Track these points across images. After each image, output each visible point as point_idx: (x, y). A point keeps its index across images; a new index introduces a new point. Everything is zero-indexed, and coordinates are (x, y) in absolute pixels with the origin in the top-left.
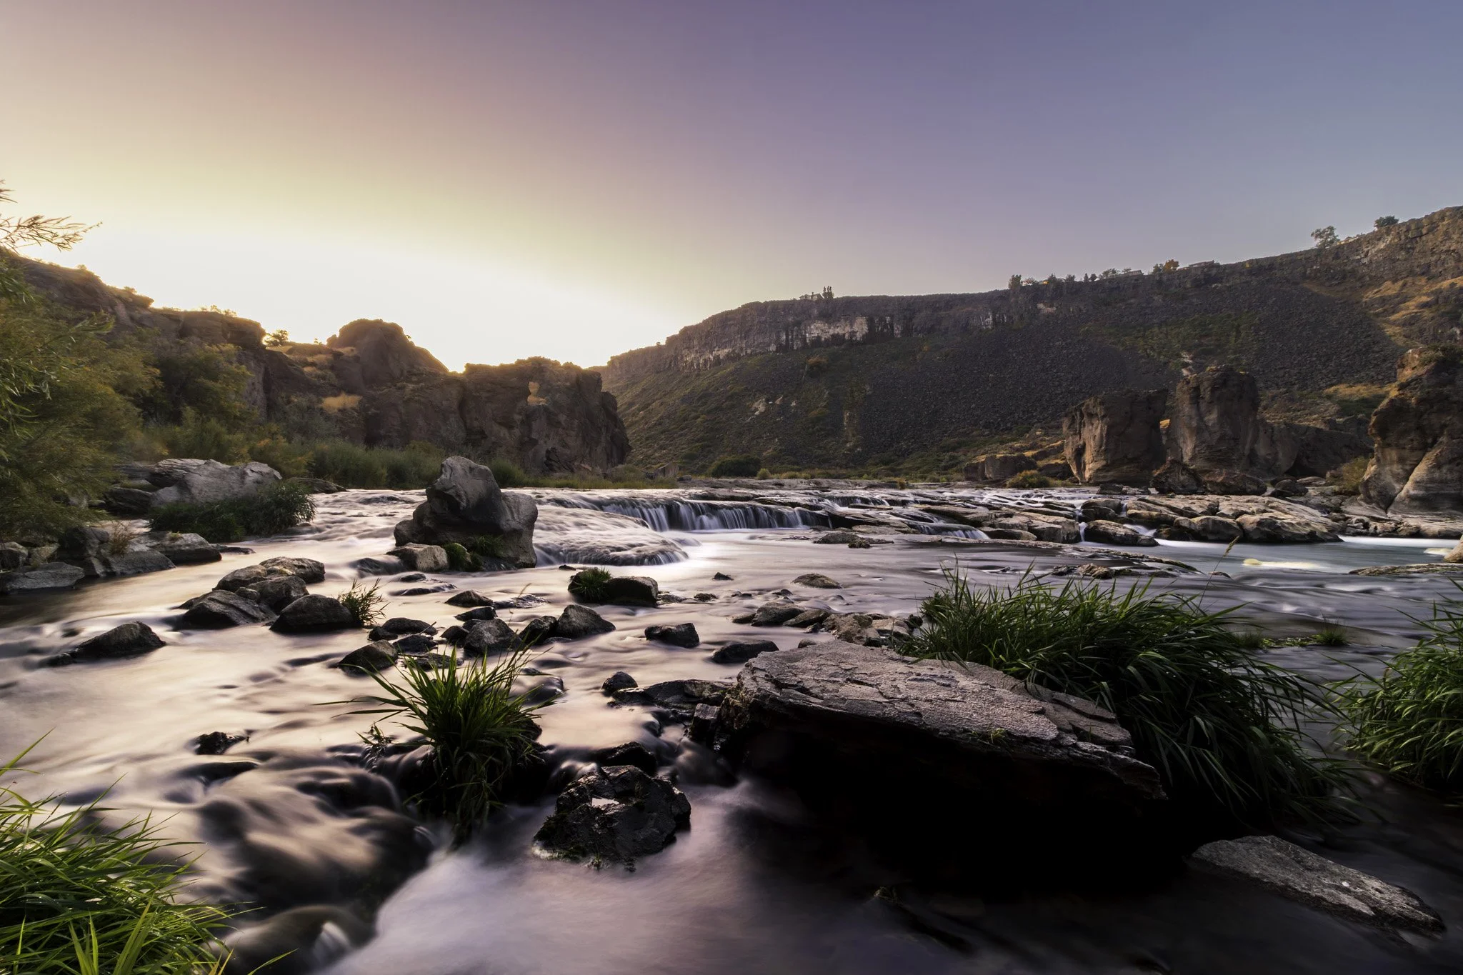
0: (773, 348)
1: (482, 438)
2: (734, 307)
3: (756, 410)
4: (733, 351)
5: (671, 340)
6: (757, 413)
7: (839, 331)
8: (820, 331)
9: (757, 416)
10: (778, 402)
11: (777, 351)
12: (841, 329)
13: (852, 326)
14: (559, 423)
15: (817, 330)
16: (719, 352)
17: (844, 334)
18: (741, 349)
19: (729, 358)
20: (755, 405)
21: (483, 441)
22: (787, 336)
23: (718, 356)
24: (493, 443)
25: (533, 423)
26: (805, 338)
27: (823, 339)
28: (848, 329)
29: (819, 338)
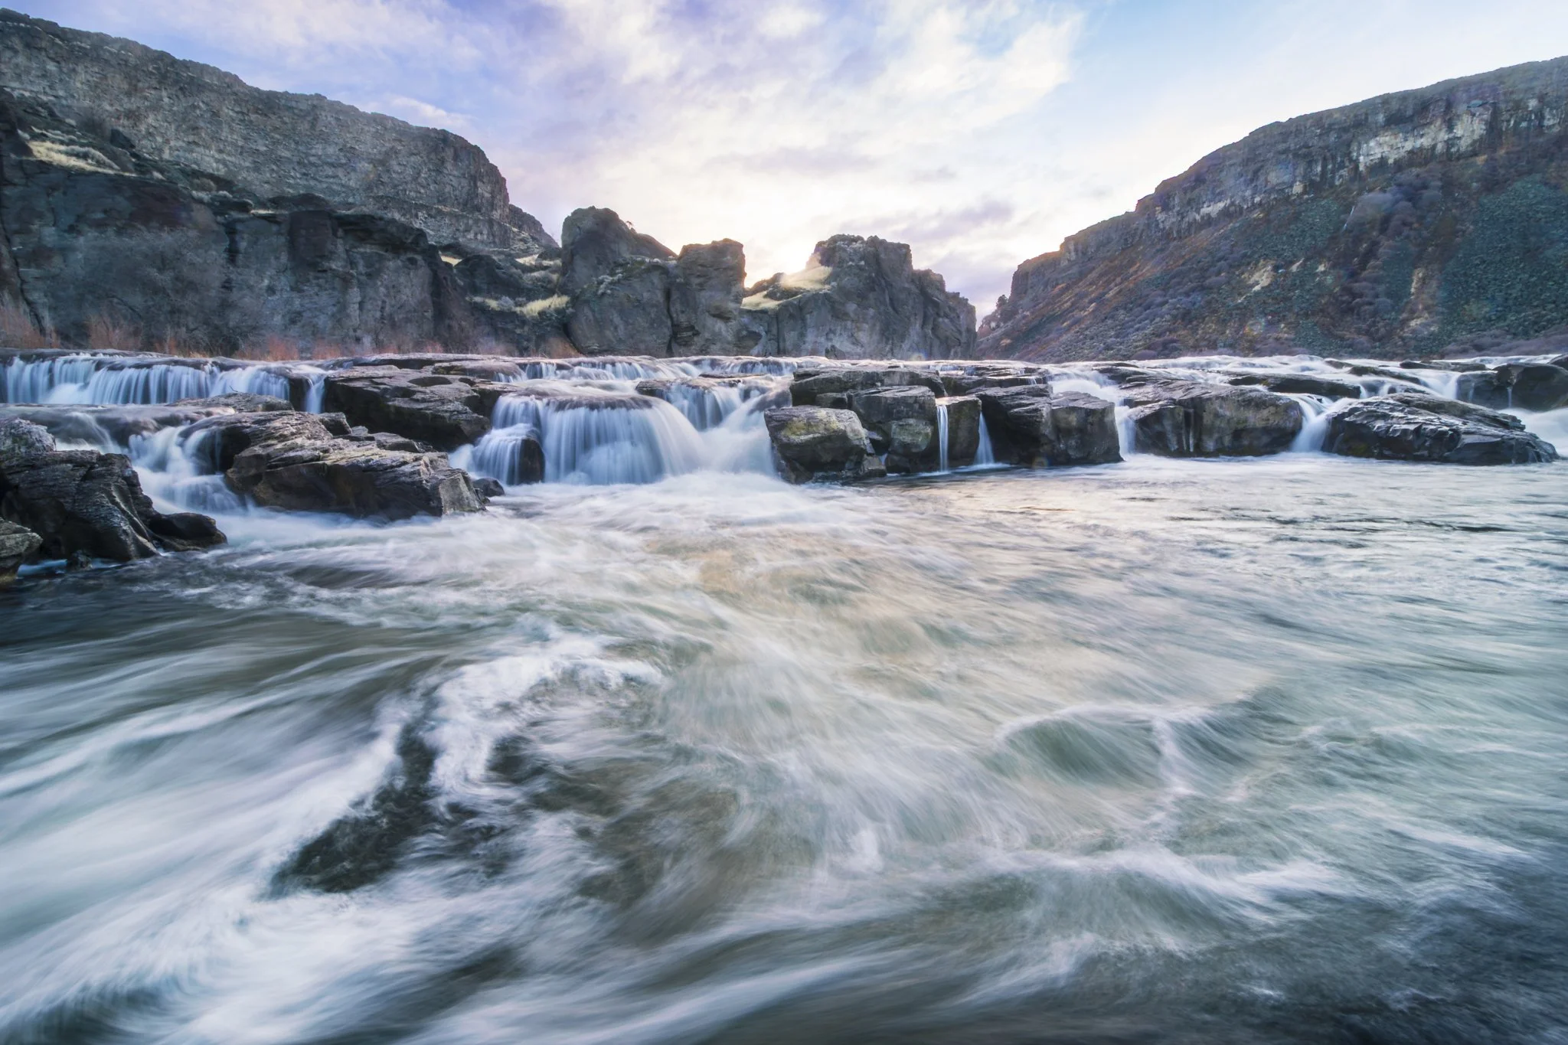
0: (1298, 188)
1: (694, 335)
2: (1237, 140)
3: (1257, 283)
4: (1232, 204)
5: (1144, 204)
6: (1257, 288)
7: (1425, 142)
8: (1386, 149)
9: (1257, 293)
10: (1294, 268)
11: (1305, 192)
12: (1432, 137)
13: (1450, 128)
14: (846, 314)
15: (1380, 148)
16: (1210, 209)
17: (1434, 147)
18: (1244, 199)
19: (1226, 214)
20: (1256, 277)
21: (696, 339)
22: (1324, 167)
23: (1208, 215)
24: (707, 340)
25: (808, 316)
26: (1356, 163)
27: (1391, 161)
28: (1443, 136)
29: (1383, 160)
